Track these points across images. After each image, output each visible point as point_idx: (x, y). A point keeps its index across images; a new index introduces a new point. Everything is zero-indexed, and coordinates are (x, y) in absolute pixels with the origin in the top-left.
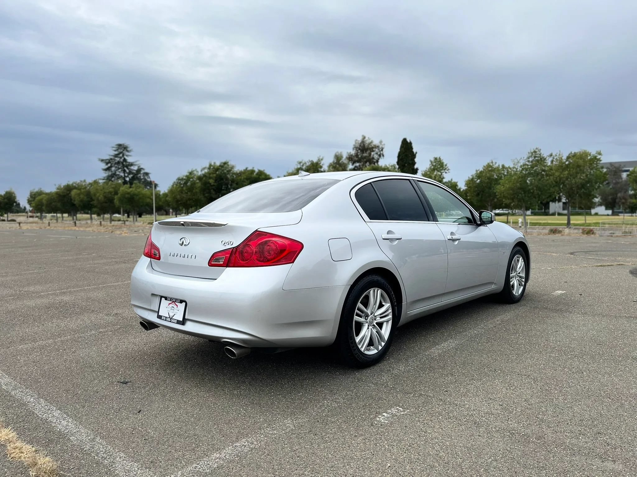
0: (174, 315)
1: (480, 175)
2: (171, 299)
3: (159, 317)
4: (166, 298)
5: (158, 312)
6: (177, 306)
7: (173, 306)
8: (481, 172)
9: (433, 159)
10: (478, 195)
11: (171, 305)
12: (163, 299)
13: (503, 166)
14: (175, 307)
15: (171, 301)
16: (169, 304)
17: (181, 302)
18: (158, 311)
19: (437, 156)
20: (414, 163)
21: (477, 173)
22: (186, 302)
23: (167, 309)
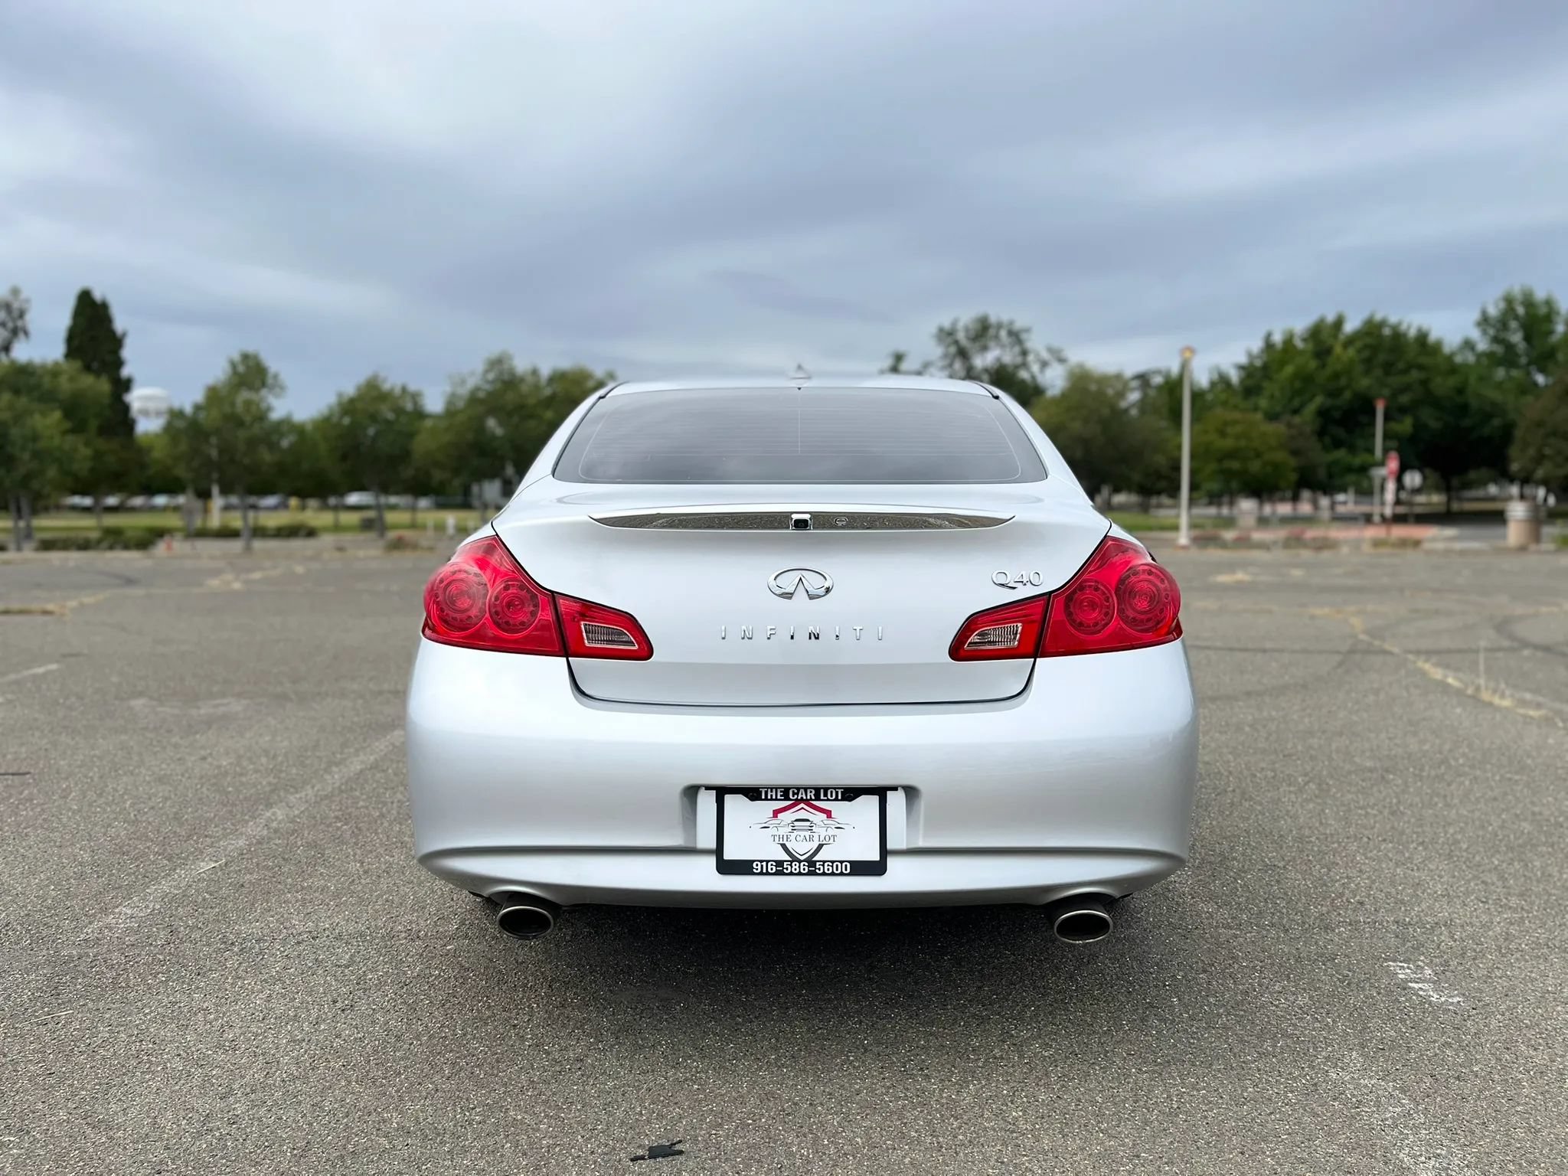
0: (820, 846)
1: (348, 406)
2: (783, 791)
3: (725, 867)
4: (753, 793)
5: (719, 851)
6: (828, 814)
7: (802, 815)
8: (352, 401)
9: (237, 357)
10: (344, 458)
11: (787, 817)
12: (735, 798)
13: (404, 390)
14: (819, 818)
15: (785, 799)
16: (776, 813)
17: (850, 793)
18: (713, 845)
19: (251, 348)
20: (119, 363)
21: (340, 404)
22: (881, 792)
23: (772, 831)
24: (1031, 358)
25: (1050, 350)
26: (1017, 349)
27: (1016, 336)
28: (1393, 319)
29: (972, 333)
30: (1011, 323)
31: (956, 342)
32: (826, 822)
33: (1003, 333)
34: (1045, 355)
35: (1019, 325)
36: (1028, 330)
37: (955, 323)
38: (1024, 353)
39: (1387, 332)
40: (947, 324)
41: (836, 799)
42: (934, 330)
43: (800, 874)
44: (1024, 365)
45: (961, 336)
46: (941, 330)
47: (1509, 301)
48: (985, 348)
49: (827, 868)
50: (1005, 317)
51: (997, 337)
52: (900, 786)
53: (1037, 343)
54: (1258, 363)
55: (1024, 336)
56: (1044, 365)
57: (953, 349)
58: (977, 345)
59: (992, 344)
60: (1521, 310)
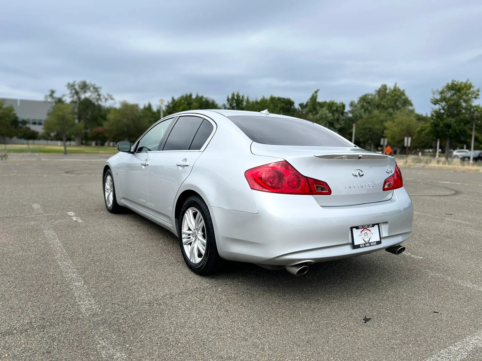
0: (370, 239)
2: (363, 226)
3: (355, 247)
4: (357, 228)
5: (353, 243)
6: (370, 230)
7: (366, 232)
11: (363, 232)
12: (354, 230)
14: (368, 232)
15: (363, 228)
16: (361, 232)
17: (373, 225)
22: (378, 224)
23: (361, 237)
24: (102, 97)
25: (108, 95)
26: (96, 94)
27: (96, 90)
28: (205, 96)
29: (81, 87)
30: (94, 85)
31: (75, 89)
32: (370, 233)
33: (92, 88)
34: (106, 96)
35: (97, 86)
36: (100, 88)
37: (74, 82)
38: (99, 95)
39: (204, 100)
40: (71, 82)
41: (371, 227)
42: (67, 84)
43: (368, 246)
44: (99, 99)
45: (77, 87)
46: (69, 84)
47: (233, 95)
48: (85, 92)
49: (373, 244)
50: (93, 83)
51: (89, 89)
52: (381, 222)
53: (104, 92)
54: (171, 105)
55: (99, 90)
56: (106, 100)
57: (73, 91)
58: (82, 91)
59: (88, 91)
60: (236, 98)
